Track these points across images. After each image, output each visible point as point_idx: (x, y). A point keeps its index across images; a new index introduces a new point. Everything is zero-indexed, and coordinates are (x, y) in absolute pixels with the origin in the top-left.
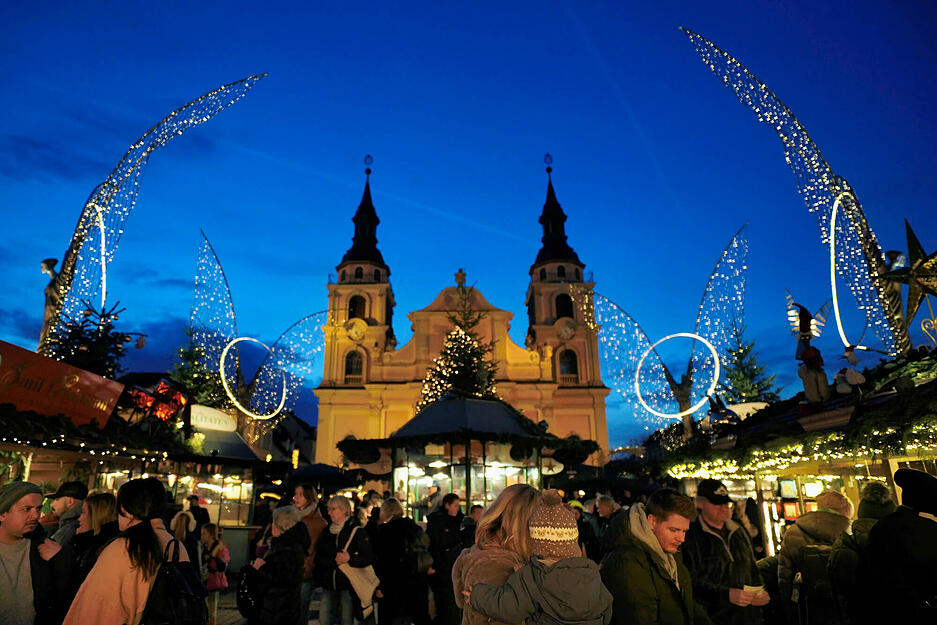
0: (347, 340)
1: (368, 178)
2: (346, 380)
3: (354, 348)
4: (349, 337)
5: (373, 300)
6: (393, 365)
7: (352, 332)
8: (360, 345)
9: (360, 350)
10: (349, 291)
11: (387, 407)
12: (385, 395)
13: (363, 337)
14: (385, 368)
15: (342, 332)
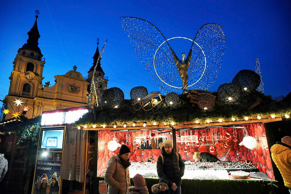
0: (24, 79)
1: (36, 19)
2: (23, 94)
3: (28, 82)
4: (26, 78)
5: (38, 66)
6: (47, 92)
7: (28, 76)
8: (30, 82)
9: (31, 84)
10: (27, 60)
11: (44, 107)
12: (43, 102)
13: (32, 79)
14: (44, 92)
15: (23, 75)
